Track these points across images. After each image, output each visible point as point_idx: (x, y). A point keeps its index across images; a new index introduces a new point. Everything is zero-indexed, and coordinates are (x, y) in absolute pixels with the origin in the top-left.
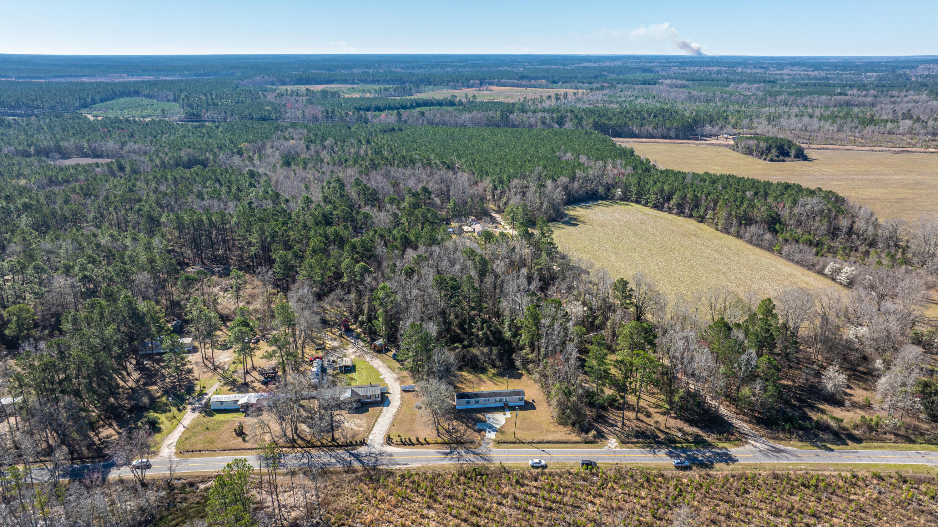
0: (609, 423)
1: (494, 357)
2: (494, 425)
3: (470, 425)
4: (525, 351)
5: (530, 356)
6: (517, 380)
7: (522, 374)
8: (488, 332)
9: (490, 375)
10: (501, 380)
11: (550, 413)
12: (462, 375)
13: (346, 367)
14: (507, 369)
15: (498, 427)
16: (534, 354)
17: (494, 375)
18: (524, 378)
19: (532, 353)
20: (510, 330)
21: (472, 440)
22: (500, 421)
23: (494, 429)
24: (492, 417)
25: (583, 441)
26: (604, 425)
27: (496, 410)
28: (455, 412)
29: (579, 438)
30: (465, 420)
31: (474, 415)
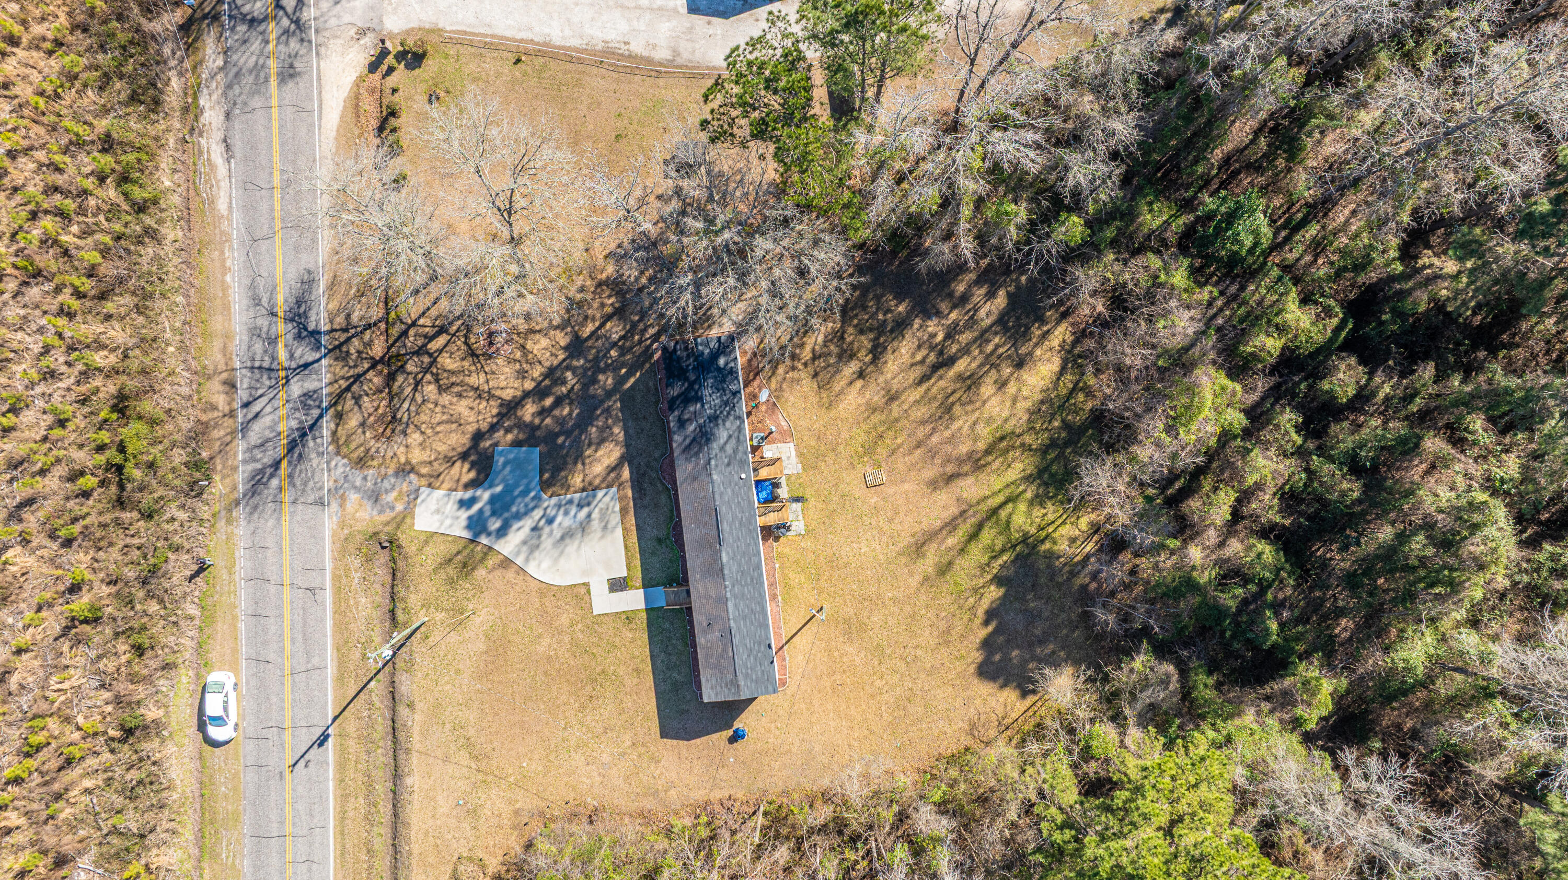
11: (622, 804)
12: (1021, 360)
21: (407, 425)
22: (562, 552)
23: (495, 524)
24: (589, 515)
27: (659, 541)
28: (643, 341)
30: (571, 389)
31: (614, 431)
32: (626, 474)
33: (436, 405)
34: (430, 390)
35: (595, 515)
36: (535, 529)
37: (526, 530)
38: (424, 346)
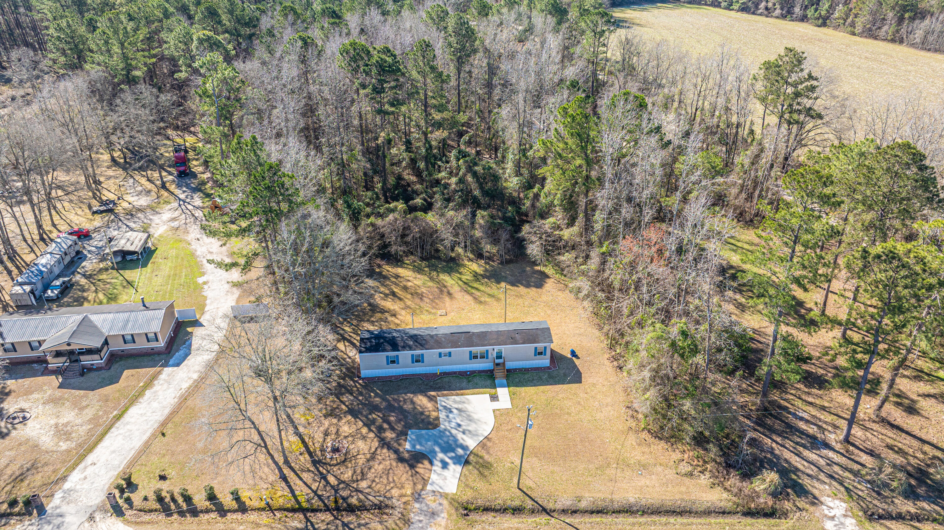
0: (803, 433)
1: (478, 233)
2: (460, 436)
3: (389, 435)
4: (551, 220)
5: (567, 234)
6: (533, 291)
7: (545, 276)
8: (469, 178)
9: (467, 277)
10: (494, 289)
11: (622, 397)
12: (397, 276)
13: (124, 254)
14: (508, 262)
15: (471, 443)
16: (575, 229)
17: (476, 276)
18: (549, 285)
19: (571, 223)
20: (518, 173)
21: (385, 497)
22: (479, 420)
23: (460, 451)
24: (456, 409)
25: (738, 509)
26: (792, 444)
27: (469, 381)
28: (356, 386)
29: (725, 495)
30: (379, 416)
31: (406, 397)
32: (433, 393)
33: (374, 481)
34: (363, 485)
35: (456, 406)
36: (464, 433)
37: (464, 437)
38: (332, 487)
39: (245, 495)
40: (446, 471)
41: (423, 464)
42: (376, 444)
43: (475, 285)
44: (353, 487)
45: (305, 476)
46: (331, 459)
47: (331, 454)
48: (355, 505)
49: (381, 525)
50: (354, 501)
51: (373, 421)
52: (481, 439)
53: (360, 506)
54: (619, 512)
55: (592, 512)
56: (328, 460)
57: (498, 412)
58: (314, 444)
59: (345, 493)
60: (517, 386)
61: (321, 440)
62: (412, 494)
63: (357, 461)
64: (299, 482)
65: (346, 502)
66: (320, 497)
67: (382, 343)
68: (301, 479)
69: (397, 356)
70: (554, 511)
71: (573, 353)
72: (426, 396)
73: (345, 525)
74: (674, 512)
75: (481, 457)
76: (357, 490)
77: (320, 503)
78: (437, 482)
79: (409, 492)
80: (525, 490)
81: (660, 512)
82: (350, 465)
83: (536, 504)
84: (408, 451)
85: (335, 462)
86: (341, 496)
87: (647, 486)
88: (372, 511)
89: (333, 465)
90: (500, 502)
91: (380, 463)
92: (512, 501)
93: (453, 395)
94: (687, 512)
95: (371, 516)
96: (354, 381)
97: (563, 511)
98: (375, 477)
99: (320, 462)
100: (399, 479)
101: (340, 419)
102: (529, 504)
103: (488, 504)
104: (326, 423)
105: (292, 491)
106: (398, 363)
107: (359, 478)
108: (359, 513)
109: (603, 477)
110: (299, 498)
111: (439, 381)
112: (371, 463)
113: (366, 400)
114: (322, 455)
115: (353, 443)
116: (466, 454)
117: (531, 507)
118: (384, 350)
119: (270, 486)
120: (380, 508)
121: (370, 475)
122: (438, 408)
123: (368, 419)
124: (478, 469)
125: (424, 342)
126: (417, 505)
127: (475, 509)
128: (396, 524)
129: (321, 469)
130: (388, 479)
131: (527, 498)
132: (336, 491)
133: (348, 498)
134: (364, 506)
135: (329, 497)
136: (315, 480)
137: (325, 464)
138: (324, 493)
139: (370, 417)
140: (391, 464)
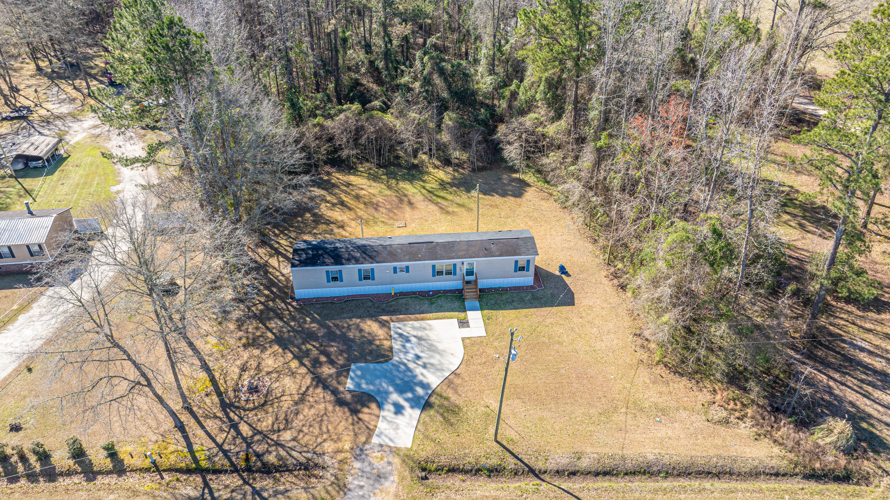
0: (867, 368)
1: (445, 137)
2: (419, 371)
3: (327, 370)
4: (532, 115)
5: (551, 130)
6: (511, 200)
7: (525, 184)
8: (437, 80)
9: (432, 185)
10: (463, 198)
11: (627, 321)
12: (348, 184)
13: (26, 159)
14: (481, 169)
15: (434, 382)
16: (563, 123)
17: (443, 185)
18: (530, 194)
19: (558, 116)
20: (492, 72)
21: (314, 453)
22: (444, 351)
23: (419, 391)
24: (415, 336)
25: (797, 470)
26: (855, 382)
27: (432, 303)
28: (288, 310)
29: (776, 450)
30: (314, 346)
31: (351, 323)
32: (385, 318)
33: (301, 431)
34: (287, 436)
35: (415, 333)
36: (425, 367)
37: (424, 371)
38: (244, 439)
39: (123, 452)
40: (400, 417)
41: (368, 407)
42: (308, 381)
43: (442, 194)
44: (272, 440)
45: (210, 424)
46: (247, 401)
47: (247, 395)
48: (273, 464)
49: (306, 492)
50: (271, 458)
51: (307, 353)
52: (447, 374)
53: (280, 466)
54: (634, 473)
55: (597, 474)
56: (243, 403)
57: (468, 341)
58: (225, 382)
59: (259, 448)
60: (492, 309)
61: (235, 377)
62: (352, 449)
63: (281, 404)
64: (200, 432)
65: (261, 461)
66: (225, 453)
67: (322, 255)
68: (203, 427)
69: (340, 271)
70: (545, 472)
71: (563, 270)
72: (377, 321)
73: (256, 492)
74: (709, 473)
75: (447, 399)
76: (278, 444)
77: (226, 462)
78: (386, 432)
79: (347, 446)
80: (505, 443)
81: (689, 474)
82: (271, 410)
83: (520, 463)
84: (350, 391)
85: (251, 405)
86: (254, 451)
87: (670, 438)
88: (296, 473)
89: (248, 410)
90: (471, 460)
91: (311, 407)
92: (487, 458)
93: (411, 320)
94: (726, 473)
95: (294, 480)
96: (286, 303)
97: (558, 472)
98: (303, 425)
99: (231, 405)
100: (335, 428)
101: (264, 349)
102: (511, 463)
103: (454, 462)
104: (246, 355)
105: (189, 445)
106: (342, 281)
107: (282, 427)
108: (278, 475)
109: (608, 426)
110: (197, 454)
111: (394, 303)
112: (301, 406)
113: (300, 326)
114: (236, 397)
115: (277, 380)
116: (427, 393)
117: (513, 466)
118: (324, 264)
119: (161, 437)
120: (306, 469)
121: (297, 423)
122: (391, 336)
123: (300, 349)
124: (442, 415)
125: (374, 254)
126: (357, 465)
127: (437, 470)
128: (328, 492)
129: (232, 415)
130: (320, 429)
131: (508, 454)
132: (249, 445)
133: (263, 454)
134: (286, 465)
135: (238, 453)
136: (221, 430)
137: (238, 408)
138: (232, 447)
139: (303, 347)
140: (326, 409)
